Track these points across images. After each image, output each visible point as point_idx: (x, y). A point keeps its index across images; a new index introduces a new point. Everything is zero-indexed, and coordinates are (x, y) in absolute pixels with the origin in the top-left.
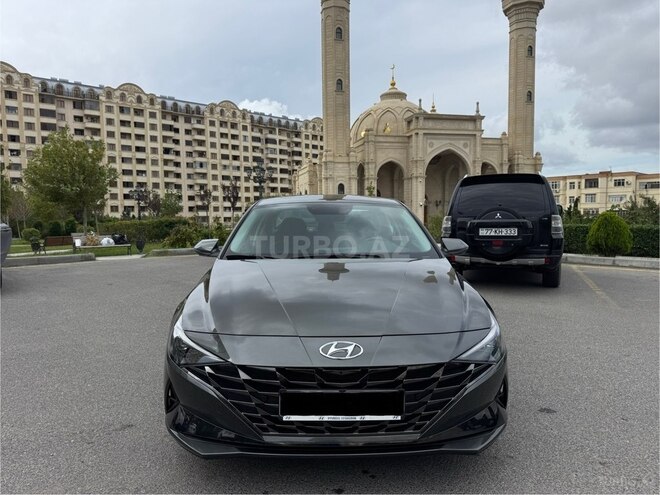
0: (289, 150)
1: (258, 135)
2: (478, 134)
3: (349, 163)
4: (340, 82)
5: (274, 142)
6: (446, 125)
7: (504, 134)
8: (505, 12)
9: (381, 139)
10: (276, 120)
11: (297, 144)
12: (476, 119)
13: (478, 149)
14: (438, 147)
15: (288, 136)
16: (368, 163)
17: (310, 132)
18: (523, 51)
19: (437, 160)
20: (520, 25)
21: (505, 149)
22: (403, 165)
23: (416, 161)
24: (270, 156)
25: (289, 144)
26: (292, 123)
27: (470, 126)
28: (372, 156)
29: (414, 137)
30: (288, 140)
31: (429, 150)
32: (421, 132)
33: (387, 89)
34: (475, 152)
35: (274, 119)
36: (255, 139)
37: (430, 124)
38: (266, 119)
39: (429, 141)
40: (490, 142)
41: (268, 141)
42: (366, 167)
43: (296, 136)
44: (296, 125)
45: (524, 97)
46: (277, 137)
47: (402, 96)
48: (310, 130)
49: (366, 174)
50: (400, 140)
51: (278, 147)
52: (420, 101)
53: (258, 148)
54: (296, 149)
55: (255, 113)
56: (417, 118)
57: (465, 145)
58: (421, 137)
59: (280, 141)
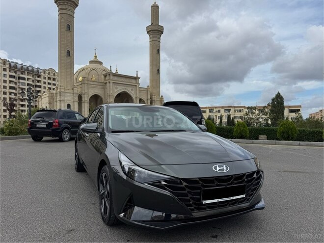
0: (34, 84)
1: (14, 74)
2: (137, 85)
3: (73, 93)
4: (68, 52)
5: (24, 79)
6: (123, 79)
7: (148, 86)
8: (148, 32)
9: (91, 83)
10: (26, 67)
11: (39, 81)
12: (136, 78)
13: (138, 92)
14: (120, 89)
15: (33, 76)
16: (84, 94)
17: (47, 75)
18: (155, 51)
19: (119, 95)
20: (154, 39)
21: (149, 93)
22: (102, 97)
23: (109, 95)
24: (21, 86)
25: (33, 81)
26: (35, 70)
27: (134, 81)
28: (86, 91)
29: (108, 84)
30: (33, 79)
31: (116, 90)
32: (111, 82)
33: (92, 59)
34: (136, 93)
35: (24, 67)
36: (11, 76)
37: (116, 78)
38: (19, 66)
39: (115, 86)
40: (142, 89)
41: (19, 78)
42: (83, 96)
43: (38, 77)
44: (38, 71)
45: (157, 71)
46: (26, 76)
47: (101, 63)
48: (46, 75)
49: (83, 100)
50: (101, 84)
51: (26, 82)
52: (111, 67)
53: (13, 81)
54: (38, 84)
55: (12, 62)
56: (109, 75)
57: (132, 90)
58: (111, 84)
59: (28, 79)
